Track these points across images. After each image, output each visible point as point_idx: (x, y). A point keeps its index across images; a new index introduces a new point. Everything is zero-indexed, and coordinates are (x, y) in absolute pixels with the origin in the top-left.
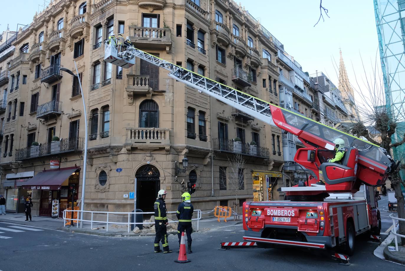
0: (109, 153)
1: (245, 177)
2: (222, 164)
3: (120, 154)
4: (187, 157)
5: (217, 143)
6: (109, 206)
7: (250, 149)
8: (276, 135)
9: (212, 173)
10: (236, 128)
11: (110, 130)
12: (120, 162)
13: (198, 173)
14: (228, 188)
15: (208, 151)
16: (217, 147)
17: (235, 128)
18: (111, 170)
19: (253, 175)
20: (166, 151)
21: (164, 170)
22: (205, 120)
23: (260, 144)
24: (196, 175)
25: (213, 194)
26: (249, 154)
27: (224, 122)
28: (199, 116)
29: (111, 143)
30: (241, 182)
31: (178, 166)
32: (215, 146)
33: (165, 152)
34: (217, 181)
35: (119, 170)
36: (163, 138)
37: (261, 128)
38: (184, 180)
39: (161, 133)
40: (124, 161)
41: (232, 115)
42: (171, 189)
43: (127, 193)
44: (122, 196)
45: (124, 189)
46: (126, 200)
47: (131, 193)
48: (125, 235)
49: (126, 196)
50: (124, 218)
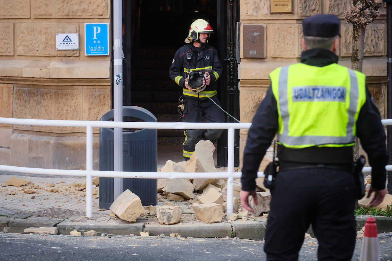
42: (296, 11)
43: (73, 25)
44: (50, 43)
45: (60, 6)
46: (67, 62)
47: (95, 28)
48: (73, 228)
49: (67, 40)
50: (60, 148)
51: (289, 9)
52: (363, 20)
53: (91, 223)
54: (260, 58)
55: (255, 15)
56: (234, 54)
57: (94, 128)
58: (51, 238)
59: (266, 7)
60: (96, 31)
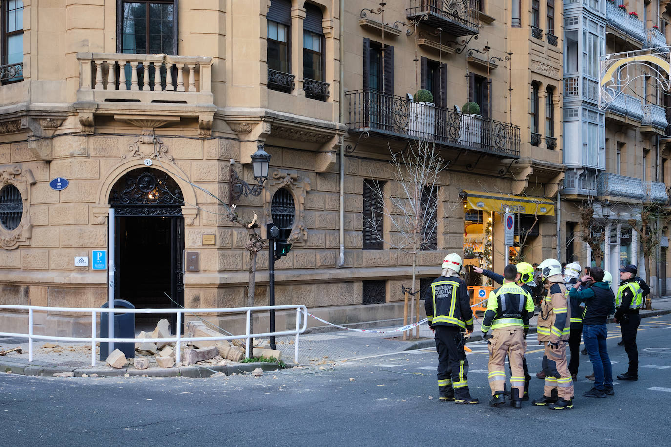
0: (27, 130)
1: (442, 212)
2: (374, 171)
3: (59, 135)
4: (266, 146)
5: (360, 107)
6: (33, 289)
7: (460, 128)
8: (545, 83)
9: (342, 198)
10: (419, 58)
11: (25, 60)
12: (60, 158)
13: (299, 197)
14: (387, 245)
15: (329, 129)
16: (359, 118)
17: (416, 60)
18: (34, 184)
19: (466, 206)
20: (202, 128)
21: (196, 185)
22: (325, 31)
23: (493, 112)
24: (294, 204)
25: (342, 260)
26: (457, 141)
27: (383, 41)
28: (306, 21)
29: (30, 102)
30: (430, 227)
31: (240, 175)
32: (352, 114)
33: (199, 131)
34: (357, 222)
35: (58, 184)
36: (192, 88)
37: (497, 62)
38: (256, 217)
39: (186, 71)
40: (72, 156)
41: (409, 18)
42: (217, 244)
43: (85, 251)
44: (71, 262)
45: (77, 240)
46: (81, 274)
47: (98, 253)
48: (83, 373)
49: (82, 260)
50: (77, 324)
51: (213, 243)
52: (255, 249)
53: (95, 370)
54: (197, 271)
55: (193, 245)
56: (181, 269)
57: (97, 313)
58: (70, 379)
59: (200, 242)
60: (99, 255)
